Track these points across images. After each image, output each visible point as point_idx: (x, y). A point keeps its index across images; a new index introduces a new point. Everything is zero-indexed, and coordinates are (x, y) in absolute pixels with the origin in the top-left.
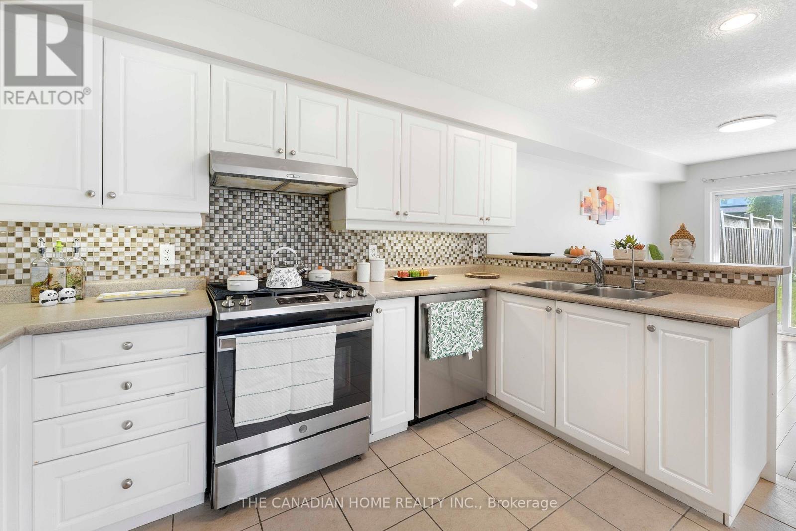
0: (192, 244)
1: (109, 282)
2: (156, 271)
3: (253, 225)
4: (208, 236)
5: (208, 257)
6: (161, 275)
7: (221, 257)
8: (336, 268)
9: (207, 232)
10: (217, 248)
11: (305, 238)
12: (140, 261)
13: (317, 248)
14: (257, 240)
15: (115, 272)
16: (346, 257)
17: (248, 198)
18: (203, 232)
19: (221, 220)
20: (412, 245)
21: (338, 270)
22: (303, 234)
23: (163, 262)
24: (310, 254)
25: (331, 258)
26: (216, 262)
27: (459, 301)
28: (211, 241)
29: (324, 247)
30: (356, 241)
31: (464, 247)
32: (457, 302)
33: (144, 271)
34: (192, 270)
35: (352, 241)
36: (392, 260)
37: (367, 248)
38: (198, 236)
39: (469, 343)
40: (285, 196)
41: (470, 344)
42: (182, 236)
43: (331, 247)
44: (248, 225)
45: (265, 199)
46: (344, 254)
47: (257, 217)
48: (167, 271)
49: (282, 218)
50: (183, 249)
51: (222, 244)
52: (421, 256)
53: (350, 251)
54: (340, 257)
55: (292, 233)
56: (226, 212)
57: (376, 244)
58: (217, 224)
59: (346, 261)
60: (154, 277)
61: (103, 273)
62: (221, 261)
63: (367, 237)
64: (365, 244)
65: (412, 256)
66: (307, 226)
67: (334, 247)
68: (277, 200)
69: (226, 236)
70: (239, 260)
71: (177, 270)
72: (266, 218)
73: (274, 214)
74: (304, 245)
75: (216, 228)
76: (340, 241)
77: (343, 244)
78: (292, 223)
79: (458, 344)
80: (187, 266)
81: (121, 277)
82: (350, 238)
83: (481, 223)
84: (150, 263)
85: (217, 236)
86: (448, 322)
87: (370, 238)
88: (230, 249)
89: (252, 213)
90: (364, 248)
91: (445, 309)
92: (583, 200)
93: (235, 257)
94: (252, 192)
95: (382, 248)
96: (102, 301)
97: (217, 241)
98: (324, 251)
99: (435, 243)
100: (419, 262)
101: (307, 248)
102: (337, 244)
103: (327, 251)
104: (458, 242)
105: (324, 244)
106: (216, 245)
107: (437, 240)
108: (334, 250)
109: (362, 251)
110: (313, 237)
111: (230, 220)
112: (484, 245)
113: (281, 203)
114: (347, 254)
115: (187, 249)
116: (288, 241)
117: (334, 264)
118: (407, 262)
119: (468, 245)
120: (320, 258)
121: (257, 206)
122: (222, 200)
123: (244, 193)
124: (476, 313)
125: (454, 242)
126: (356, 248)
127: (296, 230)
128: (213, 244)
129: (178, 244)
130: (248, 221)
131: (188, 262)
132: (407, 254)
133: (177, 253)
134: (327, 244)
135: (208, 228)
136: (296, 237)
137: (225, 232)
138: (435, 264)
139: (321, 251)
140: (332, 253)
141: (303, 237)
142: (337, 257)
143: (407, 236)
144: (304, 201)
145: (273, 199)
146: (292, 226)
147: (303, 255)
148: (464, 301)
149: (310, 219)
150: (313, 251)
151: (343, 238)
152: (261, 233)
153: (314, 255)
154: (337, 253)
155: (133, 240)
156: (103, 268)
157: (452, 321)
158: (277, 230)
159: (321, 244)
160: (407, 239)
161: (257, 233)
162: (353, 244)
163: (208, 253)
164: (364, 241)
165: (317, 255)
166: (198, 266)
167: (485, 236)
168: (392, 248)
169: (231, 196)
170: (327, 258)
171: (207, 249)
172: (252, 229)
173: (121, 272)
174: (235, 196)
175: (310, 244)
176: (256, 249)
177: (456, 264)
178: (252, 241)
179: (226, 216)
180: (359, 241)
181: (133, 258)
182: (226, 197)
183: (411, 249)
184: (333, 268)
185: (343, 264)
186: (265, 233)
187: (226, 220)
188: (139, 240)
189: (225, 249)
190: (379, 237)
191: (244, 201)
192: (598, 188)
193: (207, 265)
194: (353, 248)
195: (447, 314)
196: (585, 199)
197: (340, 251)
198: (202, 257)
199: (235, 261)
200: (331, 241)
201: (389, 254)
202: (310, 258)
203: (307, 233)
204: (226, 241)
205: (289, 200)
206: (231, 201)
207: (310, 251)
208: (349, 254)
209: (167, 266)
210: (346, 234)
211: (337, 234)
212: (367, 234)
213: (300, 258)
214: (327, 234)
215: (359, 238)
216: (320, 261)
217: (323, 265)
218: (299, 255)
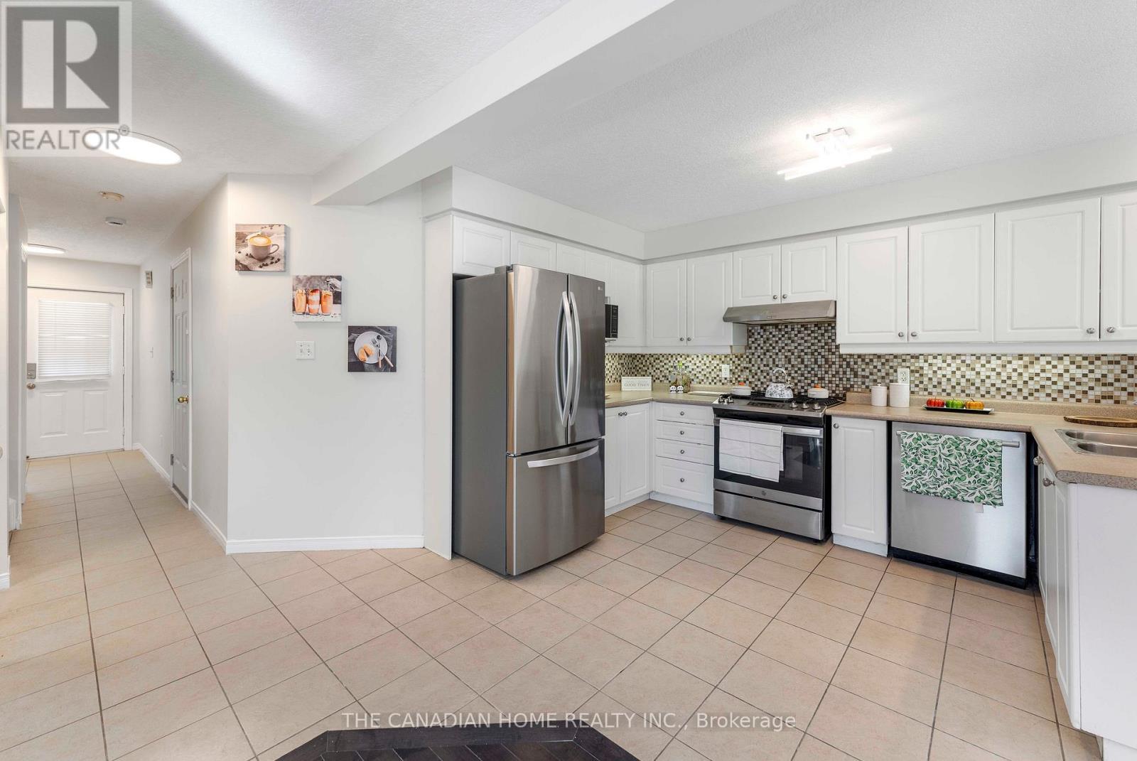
0: (739, 365)
1: (700, 385)
2: (720, 381)
3: (777, 351)
4: (748, 359)
5: (748, 374)
6: (723, 384)
7: (756, 374)
8: (855, 390)
9: (747, 357)
10: (753, 368)
11: (821, 361)
12: (713, 375)
13: (834, 369)
14: (780, 363)
15: (703, 380)
16: (867, 380)
17: (774, 330)
18: (745, 356)
19: (756, 348)
20: (973, 369)
21: (857, 392)
22: (820, 357)
23: (724, 376)
24: (827, 375)
25: (848, 380)
26: (753, 377)
28: (750, 363)
29: (841, 369)
30: (880, 364)
31: (1111, 375)
33: (715, 381)
34: (739, 381)
35: (875, 364)
36: (935, 386)
37: (896, 371)
38: (742, 359)
40: (802, 326)
42: (733, 360)
43: (849, 369)
44: (774, 351)
45: (786, 330)
46: (863, 377)
47: (780, 345)
48: (726, 381)
49: (799, 345)
50: (734, 368)
51: (756, 365)
52: (993, 385)
53: (871, 373)
54: (860, 380)
55: (809, 357)
56: (759, 342)
57: (909, 367)
58: (753, 351)
59: (867, 384)
60: (719, 384)
61: (698, 380)
62: (756, 377)
63: (895, 360)
65: (973, 384)
66: (823, 350)
67: (852, 370)
68: (796, 329)
69: (759, 359)
70: (768, 377)
71: (731, 381)
72: (786, 345)
73: (793, 342)
74: (820, 366)
75: (753, 354)
76: (860, 363)
77: (863, 367)
78: (809, 348)
80: (736, 379)
81: (705, 383)
82: (871, 360)
84: (718, 376)
85: (753, 359)
87: (900, 360)
88: (762, 369)
89: (777, 342)
93: (765, 374)
94: (776, 326)
95: (917, 372)
97: (753, 363)
98: (841, 373)
99: (1026, 367)
100: (988, 392)
101: (823, 369)
102: (856, 366)
103: (845, 373)
104: (1093, 366)
105: (841, 366)
106: (753, 365)
107: (1032, 363)
108: (853, 373)
109: (887, 374)
110: (830, 360)
111: (762, 348)
113: (799, 332)
114: (868, 377)
115: (736, 368)
116: (806, 363)
117: (852, 386)
118: (963, 391)
120: (838, 379)
121: (780, 336)
122: (756, 334)
123: (771, 327)
125: (1079, 366)
126: (879, 371)
127: (812, 354)
128: (750, 365)
129: (731, 365)
130: (774, 348)
131: (737, 376)
132: (963, 381)
133: (731, 370)
134: (844, 366)
135: (747, 354)
136: (813, 360)
137: (759, 357)
138: (1026, 397)
139: (837, 372)
141: (819, 360)
142: (856, 380)
143: (963, 358)
144: (819, 328)
145: (793, 329)
146: (809, 350)
147: (820, 375)
149: (826, 344)
150: (830, 372)
151: (863, 360)
152: (784, 356)
153: (830, 376)
154: (856, 375)
155: (710, 362)
156: (698, 377)
158: (796, 354)
159: (838, 366)
160: (963, 362)
161: (780, 357)
162: (875, 367)
163: (748, 371)
164: (891, 364)
165: (833, 376)
166: (742, 379)
168: (935, 372)
169: (762, 330)
170: (845, 379)
171: (747, 368)
172: (777, 354)
173: (705, 381)
174: (765, 331)
175: (827, 366)
177: (1085, 400)
178: (777, 363)
179: (759, 345)
180: (883, 364)
181: (710, 373)
182: (759, 331)
183: (970, 375)
184: (852, 389)
185: (864, 387)
186: (786, 357)
187: (759, 348)
188: (712, 362)
189: (759, 368)
190: (913, 360)
191: (771, 333)
193: (748, 380)
194: (875, 370)
197: (859, 373)
198: (745, 373)
199: (765, 377)
200: (848, 364)
201: (930, 379)
202: (827, 379)
203: (823, 357)
204: (759, 362)
205: (806, 329)
206: (762, 334)
207: (826, 373)
208: (871, 377)
209: (726, 379)
210: (867, 357)
211: (856, 357)
212: (896, 357)
213: (816, 378)
214: (844, 357)
215: (883, 360)
216: (837, 383)
217: (841, 386)
218: (816, 375)
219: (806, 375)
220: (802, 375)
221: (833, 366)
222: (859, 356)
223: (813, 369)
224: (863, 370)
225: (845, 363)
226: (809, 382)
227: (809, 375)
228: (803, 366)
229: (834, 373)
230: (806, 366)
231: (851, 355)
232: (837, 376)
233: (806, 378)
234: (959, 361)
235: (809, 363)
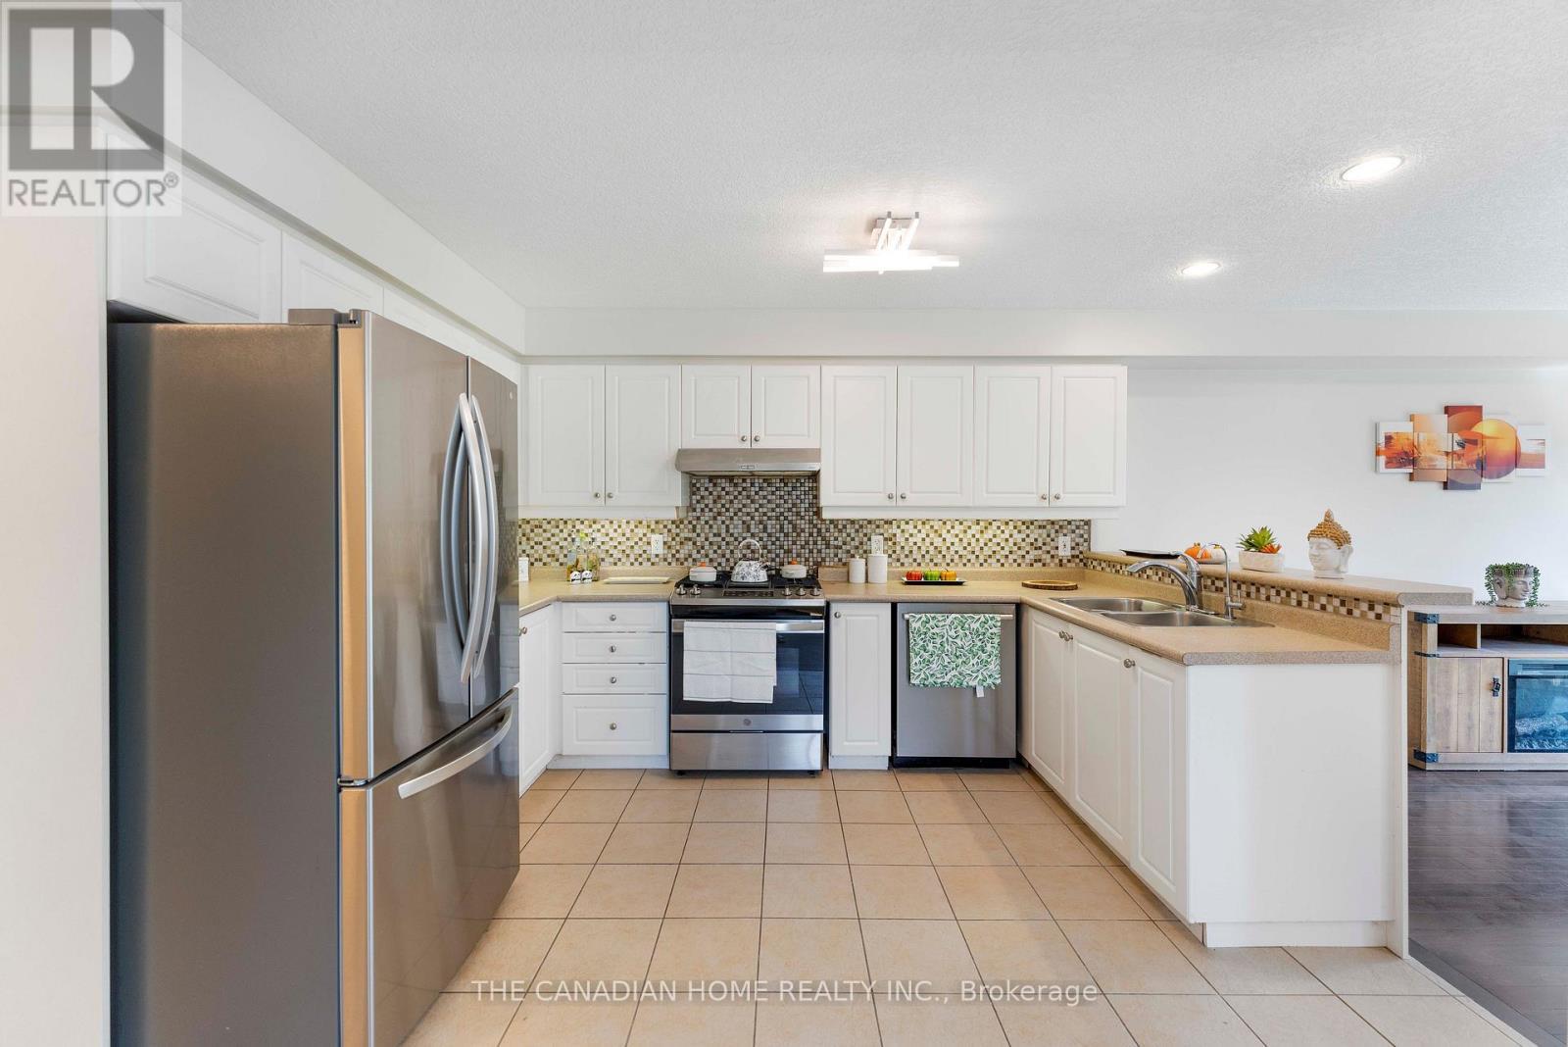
0: (677, 535)
1: (615, 568)
2: (649, 560)
3: (732, 514)
4: (690, 526)
5: (691, 548)
6: (653, 564)
7: (703, 548)
8: (827, 564)
9: (690, 522)
10: (698, 539)
11: (788, 528)
12: (637, 551)
13: (803, 539)
14: (736, 531)
15: (620, 560)
16: (840, 551)
17: (728, 485)
18: (686, 522)
19: (702, 510)
20: (940, 536)
21: (829, 567)
22: (786, 522)
23: (654, 552)
24: (794, 547)
25: (819, 551)
26: (698, 552)
27: (957, 615)
28: (694, 532)
29: (811, 538)
30: (853, 531)
31: (1040, 540)
32: (954, 615)
33: (640, 560)
34: (678, 560)
35: (848, 531)
36: (907, 556)
37: (869, 539)
38: (682, 526)
39: (975, 675)
40: (765, 481)
41: (977, 677)
42: (669, 527)
43: (819, 538)
44: (727, 515)
45: (744, 485)
46: (836, 548)
47: (735, 506)
48: (657, 560)
49: (761, 506)
50: (670, 539)
51: (703, 535)
52: (957, 552)
53: (845, 543)
54: (832, 550)
55: (773, 523)
56: (706, 502)
57: (882, 534)
58: (699, 514)
59: (839, 556)
60: (647, 565)
61: (612, 560)
62: (702, 552)
63: (869, 527)
64: (865, 535)
65: (940, 552)
66: (790, 514)
67: (823, 539)
68: (757, 485)
69: (707, 526)
70: (719, 551)
71: (665, 560)
72: (744, 506)
73: (753, 502)
74: (786, 535)
75: (698, 518)
76: (832, 530)
77: (836, 534)
78: (773, 510)
79: (954, 672)
80: (673, 556)
81: (623, 564)
82: (844, 527)
83: (1045, 503)
84: (645, 551)
85: (698, 526)
86: (938, 641)
87: (874, 526)
88: (711, 540)
89: (731, 502)
90: (865, 539)
91: (932, 623)
92: (1382, 440)
93: (715, 548)
94: (730, 478)
95: (890, 540)
96: (608, 583)
97: (698, 531)
98: (811, 543)
99: (982, 532)
100: (952, 560)
101: (790, 539)
102: (828, 534)
103: (815, 543)
104: (1028, 532)
105: (811, 535)
106: (698, 535)
107: (986, 528)
108: (824, 543)
109: (861, 543)
110: (798, 526)
111: (711, 510)
112: (1086, 536)
113: (761, 489)
115: (673, 539)
116: (769, 531)
117: (824, 560)
118: (932, 560)
119: (1048, 536)
120: (807, 551)
121: (736, 493)
123: (724, 480)
124: (988, 634)
125: (1019, 532)
126: (853, 539)
127: (777, 518)
128: (695, 535)
129: (665, 536)
130: (727, 510)
131: (674, 552)
132: (932, 548)
133: (665, 543)
134: (815, 535)
135: (690, 519)
136: (778, 526)
137: (706, 523)
138: (981, 565)
139: (807, 543)
140: (821, 545)
141: (785, 526)
142: (828, 551)
143: (932, 523)
144: (786, 485)
145: (752, 485)
146: (774, 514)
147: (786, 547)
148: (966, 615)
149: (794, 505)
150: (798, 543)
151: (836, 527)
152: (740, 522)
153: (799, 547)
154: (828, 546)
155: (632, 531)
156: (611, 555)
157: (945, 639)
158: (757, 518)
159: (807, 535)
160: (932, 527)
161: (735, 522)
162: (849, 535)
163: (691, 543)
164: (865, 532)
165: (803, 547)
166: (682, 556)
167: (1087, 523)
168: (907, 539)
169: (711, 485)
170: (815, 551)
171: (690, 539)
172: (732, 518)
173: (624, 560)
174: (715, 485)
175: (794, 534)
176: (736, 539)
177: (1023, 565)
178: (731, 531)
179: (707, 506)
180: (857, 531)
181: (632, 547)
182: (706, 485)
183: (938, 542)
184: (824, 564)
185: (836, 559)
186: (744, 523)
188: (636, 530)
189: (707, 539)
190: (886, 526)
191: (723, 489)
192: (1448, 410)
193: (690, 556)
194: (849, 540)
195: (936, 630)
196: (1389, 439)
197: (832, 543)
198: (686, 547)
199: (715, 552)
200: (819, 531)
201: (903, 548)
202: (794, 551)
203: (790, 522)
204: (707, 531)
205: (770, 485)
206: (711, 490)
207: (794, 543)
208: (844, 548)
209: (657, 556)
210: (839, 522)
212: (869, 523)
213: (782, 551)
215: (857, 527)
216: (807, 556)
217: (811, 559)
218: (781, 547)
219: (769, 548)
221: (802, 535)
222: (832, 521)
223: (778, 539)
225: (815, 530)
226: (774, 556)
227: (774, 547)
228: (765, 535)
229: (803, 544)
230: (770, 535)
232: (807, 547)
233: (769, 552)
234: (928, 528)
235: (774, 531)
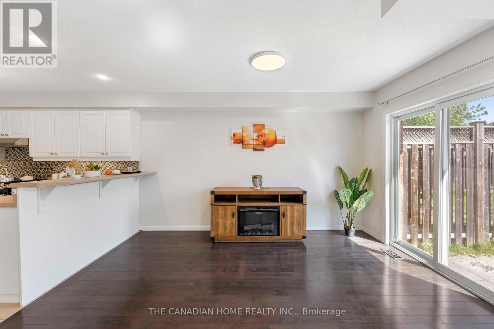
0: (2, 167)
5: (7, 171)
7: (11, 171)
9: (6, 163)
13: (44, 168)
17: (18, 150)
19: (10, 159)
24: (41, 170)
25: (49, 172)
28: (8, 166)
29: (46, 168)
31: (122, 168)
37: (66, 168)
38: (3, 164)
43: (49, 168)
51: (10, 167)
56: (11, 156)
63: (65, 163)
64: (64, 166)
67: (51, 168)
69: (12, 164)
74: (38, 167)
75: (9, 161)
76: (53, 165)
77: (55, 166)
82: (57, 164)
85: (9, 164)
88: (13, 168)
89: (20, 156)
92: (232, 135)
93: (15, 171)
94: (19, 148)
98: (47, 169)
99: (103, 165)
101: (40, 168)
102: (52, 166)
103: (48, 169)
104: (118, 165)
105: (46, 166)
112: (137, 167)
119: (124, 167)
120: (45, 172)
122: (10, 152)
125: (115, 165)
130: (18, 159)
134: (48, 166)
135: (6, 161)
136: (35, 164)
139: (45, 169)
140: (50, 170)
141: (38, 164)
142: (52, 172)
143: (86, 163)
147: (38, 171)
150: (42, 169)
151: (54, 164)
153: (43, 171)
154: (52, 170)
159: (45, 166)
160: (86, 164)
162: (59, 167)
164: (64, 165)
165: (44, 171)
167: (137, 162)
170: (48, 172)
172: (20, 161)
174: (14, 150)
175: (41, 166)
176: (22, 168)
178: (20, 165)
182: (11, 150)
187: (12, 159)
191: (17, 152)
192: (254, 125)
196: (234, 135)
197: (53, 169)
200: (49, 165)
202: (41, 172)
206: (13, 152)
207: (41, 169)
210: (56, 162)
211: (52, 162)
212: (66, 162)
213: (37, 172)
214: (48, 162)
215: (61, 164)
216: (45, 173)
217: (47, 175)
218: (37, 171)
219: (33, 171)
220: (31, 171)
221: (44, 166)
222: (53, 162)
223: (35, 168)
224: (55, 168)
225: (48, 165)
226: (34, 173)
227: (34, 171)
228: (31, 166)
229: (44, 169)
230: (33, 167)
231: (50, 162)
232: (45, 170)
233: (33, 172)
234: (85, 164)
235: (34, 165)
